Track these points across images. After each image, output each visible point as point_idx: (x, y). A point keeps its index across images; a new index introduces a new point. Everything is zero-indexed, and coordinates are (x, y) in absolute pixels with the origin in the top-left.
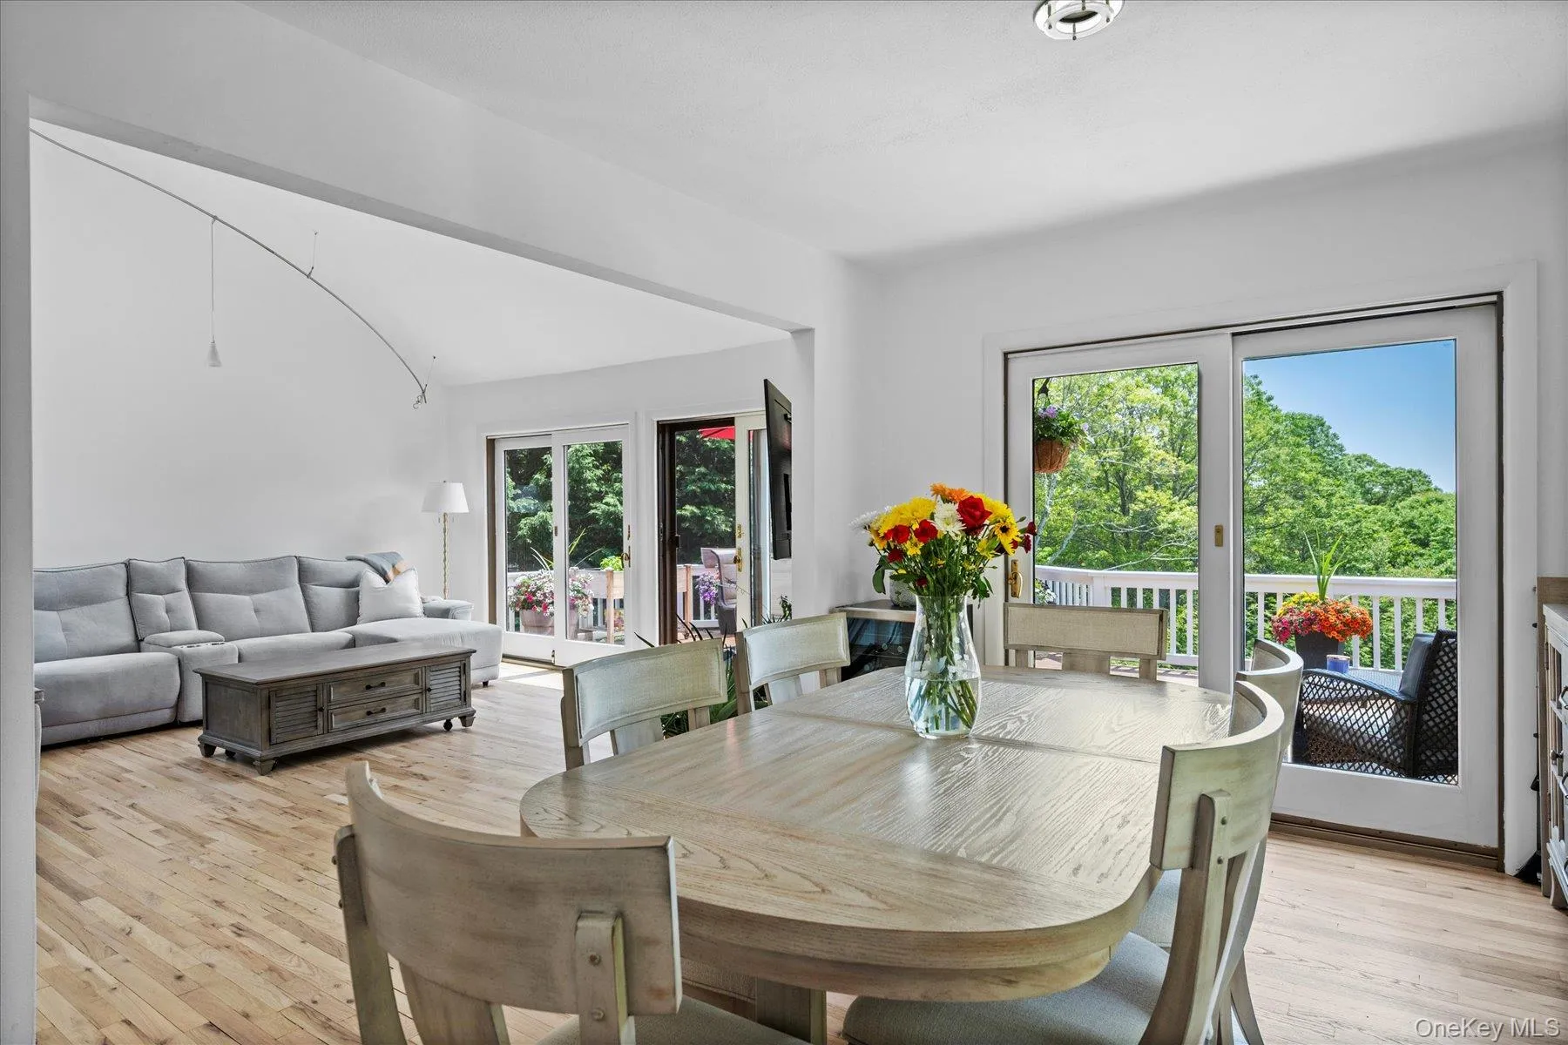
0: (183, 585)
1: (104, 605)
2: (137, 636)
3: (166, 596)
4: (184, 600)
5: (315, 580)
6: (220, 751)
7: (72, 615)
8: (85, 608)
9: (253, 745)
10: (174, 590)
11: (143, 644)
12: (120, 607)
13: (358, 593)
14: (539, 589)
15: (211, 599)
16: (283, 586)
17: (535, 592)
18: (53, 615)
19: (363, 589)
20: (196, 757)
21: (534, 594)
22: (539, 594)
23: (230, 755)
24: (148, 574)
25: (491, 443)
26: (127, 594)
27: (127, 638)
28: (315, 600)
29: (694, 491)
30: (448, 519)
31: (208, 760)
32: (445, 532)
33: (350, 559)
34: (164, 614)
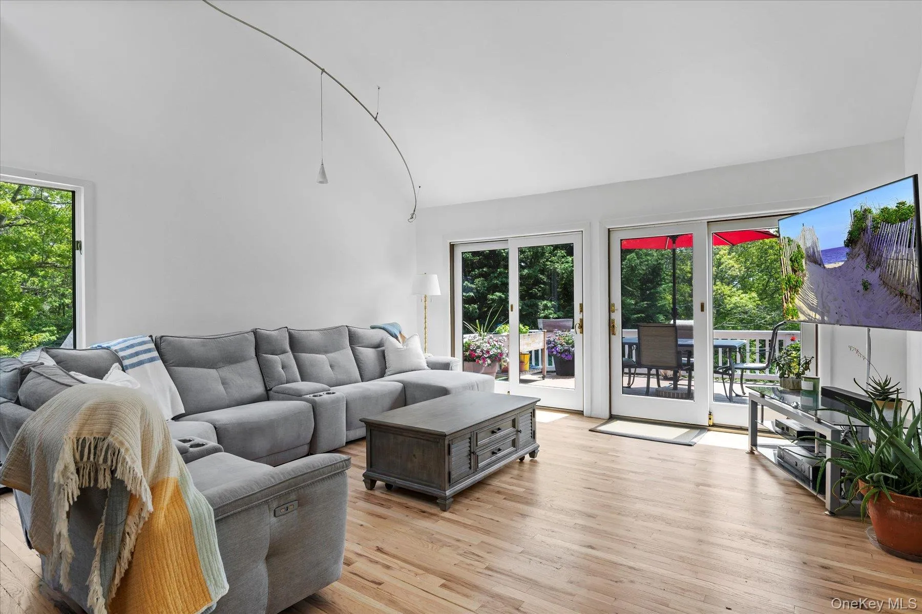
0: (288, 349)
1: (244, 364)
2: (266, 387)
3: (281, 356)
4: (289, 357)
5: (359, 343)
6: (379, 483)
7: (227, 372)
8: (233, 366)
9: (432, 485)
10: (284, 352)
11: (271, 393)
12: (253, 364)
13: (383, 352)
14: (478, 347)
15: (305, 356)
16: (344, 348)
17: (476, 350)
18: (213, 372)
19: (387, 348)
20: (362, 490)
21: (475, 351)
22: (478, 351)
23: (389, 487)
24: (268, 339)
25: (452, 247)
26: (256, 355)
27: (259, 389)
28: (361, 357)
29: (497, 283)
30: (427, 299)
31: (370, 492)
32: (425, 309)
33: (373, 328)
34: (281, 369)
